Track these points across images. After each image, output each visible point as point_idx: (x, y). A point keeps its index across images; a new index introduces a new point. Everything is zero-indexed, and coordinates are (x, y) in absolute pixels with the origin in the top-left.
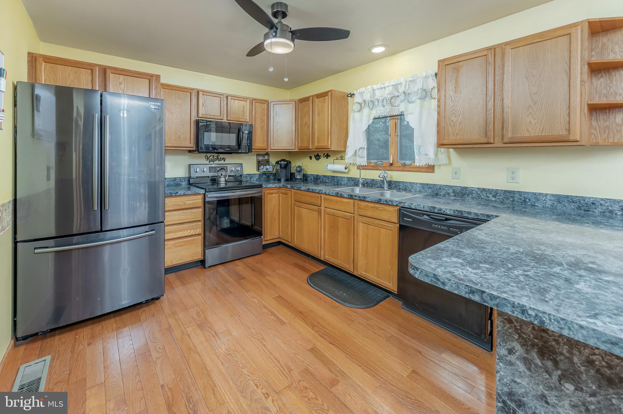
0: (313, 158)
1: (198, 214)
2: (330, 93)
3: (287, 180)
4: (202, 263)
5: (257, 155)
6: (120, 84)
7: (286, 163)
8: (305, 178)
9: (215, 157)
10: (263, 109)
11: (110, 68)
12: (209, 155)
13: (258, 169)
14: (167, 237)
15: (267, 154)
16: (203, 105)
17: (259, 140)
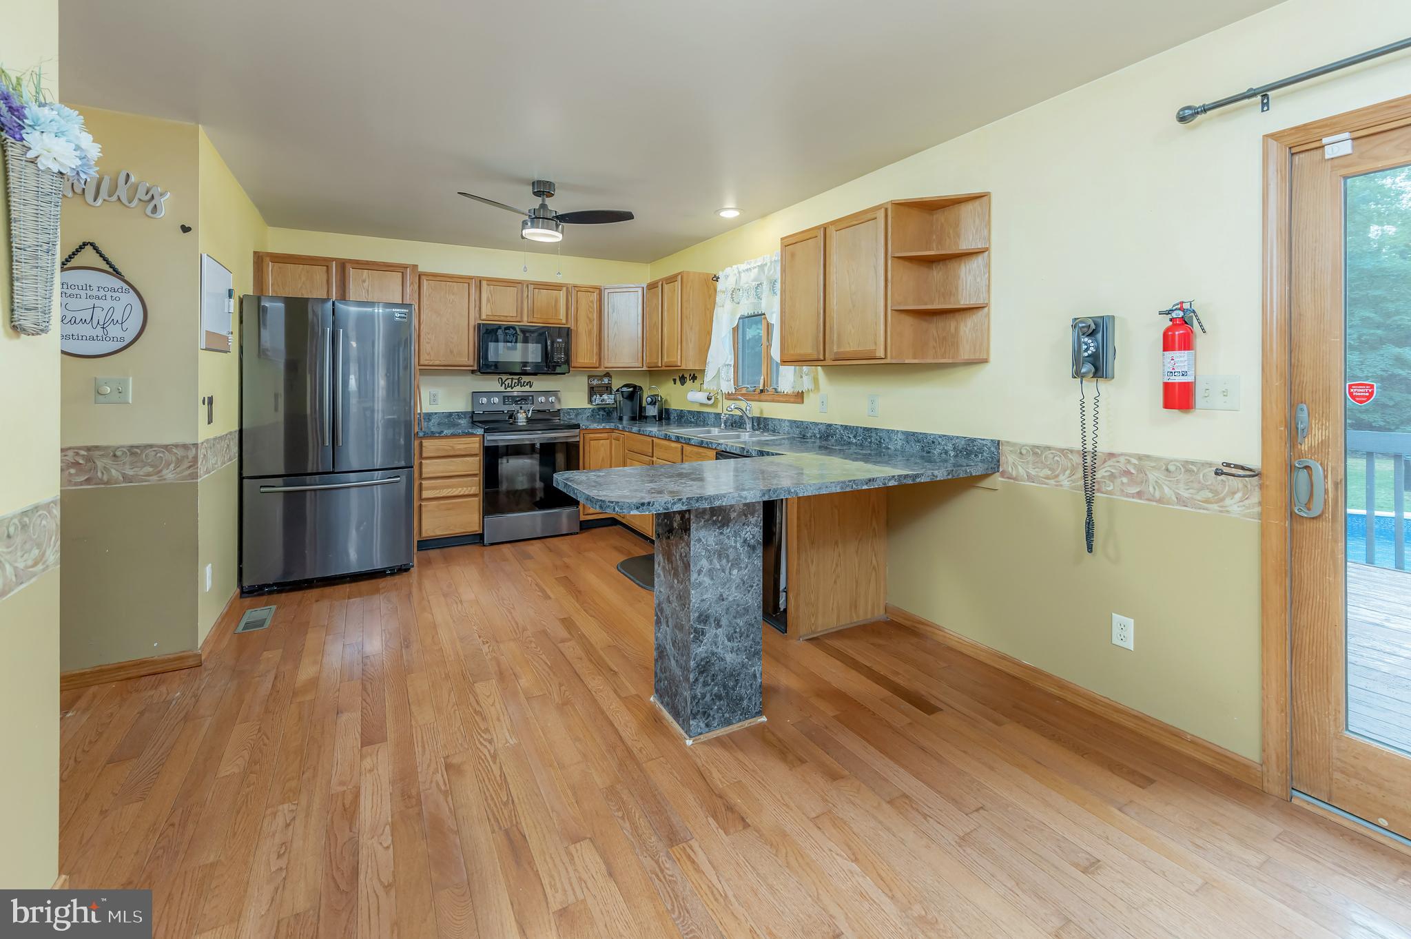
0: (678, 381)
1: (474, 464)
2: (679, 277)
3: (633, 419)
4: (477, 539)
5: (589, 377)
6: (364, 281)
7: (631, 389)
8: (664, 416)
9: (514, 381)
10: (592, 302)
11: (351, 261)
12: (504, 377)
13: (590, 401)
14: (425, 494)
15: (608, 375)
16: (488, 300)
17: (583, 353)
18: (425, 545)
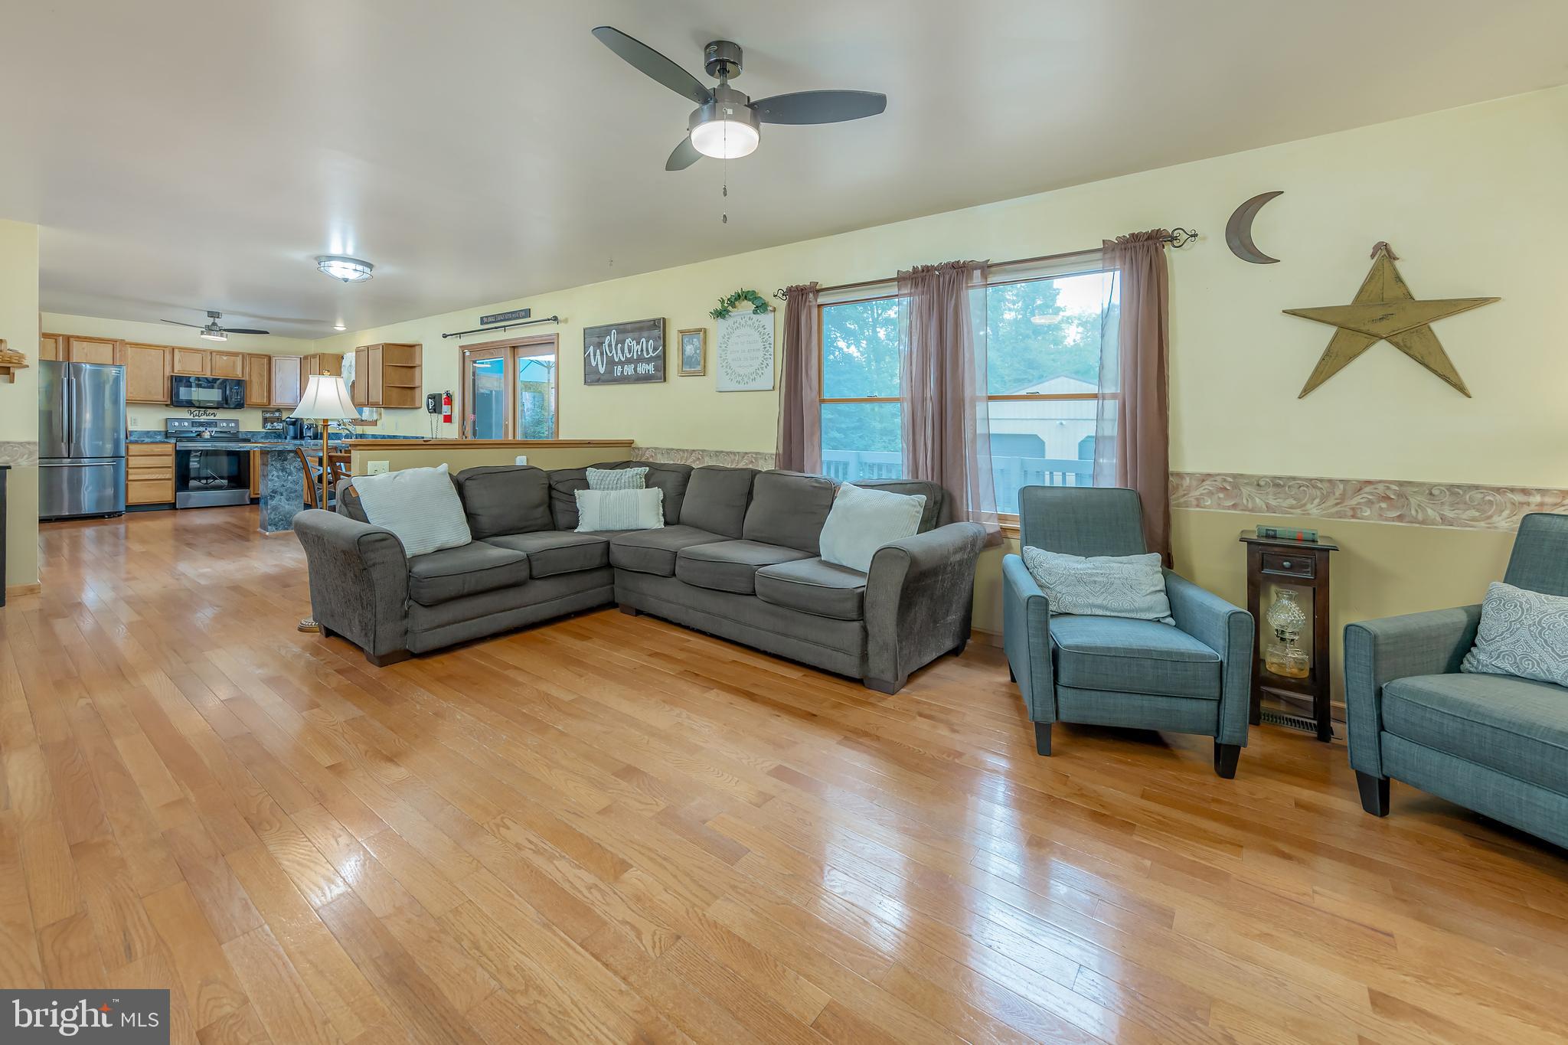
1: (170, 461)
2: (318, 356)
3: (295, 438)
4: (173, 506)
5: (263, 412)
6: (84, 348)
9: (201, 412)
10: (263, 363)
11: (75, 336)
12: (193, 410)
13: (264, 427)
14: (131, 477)
15: (278, 410)
16: (180, 361)
17: (256, 395)
18: (131, 508)
